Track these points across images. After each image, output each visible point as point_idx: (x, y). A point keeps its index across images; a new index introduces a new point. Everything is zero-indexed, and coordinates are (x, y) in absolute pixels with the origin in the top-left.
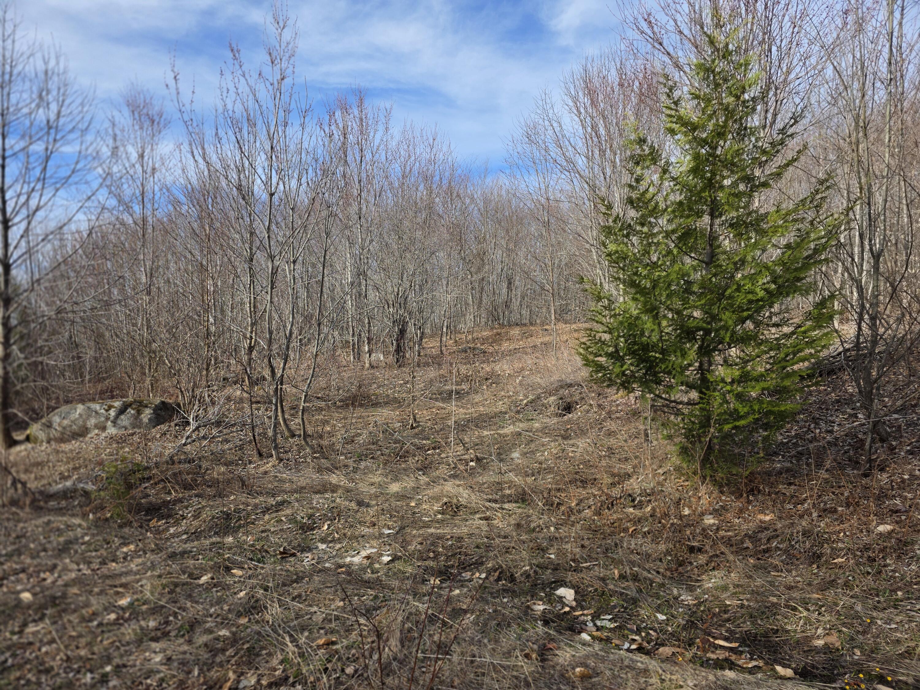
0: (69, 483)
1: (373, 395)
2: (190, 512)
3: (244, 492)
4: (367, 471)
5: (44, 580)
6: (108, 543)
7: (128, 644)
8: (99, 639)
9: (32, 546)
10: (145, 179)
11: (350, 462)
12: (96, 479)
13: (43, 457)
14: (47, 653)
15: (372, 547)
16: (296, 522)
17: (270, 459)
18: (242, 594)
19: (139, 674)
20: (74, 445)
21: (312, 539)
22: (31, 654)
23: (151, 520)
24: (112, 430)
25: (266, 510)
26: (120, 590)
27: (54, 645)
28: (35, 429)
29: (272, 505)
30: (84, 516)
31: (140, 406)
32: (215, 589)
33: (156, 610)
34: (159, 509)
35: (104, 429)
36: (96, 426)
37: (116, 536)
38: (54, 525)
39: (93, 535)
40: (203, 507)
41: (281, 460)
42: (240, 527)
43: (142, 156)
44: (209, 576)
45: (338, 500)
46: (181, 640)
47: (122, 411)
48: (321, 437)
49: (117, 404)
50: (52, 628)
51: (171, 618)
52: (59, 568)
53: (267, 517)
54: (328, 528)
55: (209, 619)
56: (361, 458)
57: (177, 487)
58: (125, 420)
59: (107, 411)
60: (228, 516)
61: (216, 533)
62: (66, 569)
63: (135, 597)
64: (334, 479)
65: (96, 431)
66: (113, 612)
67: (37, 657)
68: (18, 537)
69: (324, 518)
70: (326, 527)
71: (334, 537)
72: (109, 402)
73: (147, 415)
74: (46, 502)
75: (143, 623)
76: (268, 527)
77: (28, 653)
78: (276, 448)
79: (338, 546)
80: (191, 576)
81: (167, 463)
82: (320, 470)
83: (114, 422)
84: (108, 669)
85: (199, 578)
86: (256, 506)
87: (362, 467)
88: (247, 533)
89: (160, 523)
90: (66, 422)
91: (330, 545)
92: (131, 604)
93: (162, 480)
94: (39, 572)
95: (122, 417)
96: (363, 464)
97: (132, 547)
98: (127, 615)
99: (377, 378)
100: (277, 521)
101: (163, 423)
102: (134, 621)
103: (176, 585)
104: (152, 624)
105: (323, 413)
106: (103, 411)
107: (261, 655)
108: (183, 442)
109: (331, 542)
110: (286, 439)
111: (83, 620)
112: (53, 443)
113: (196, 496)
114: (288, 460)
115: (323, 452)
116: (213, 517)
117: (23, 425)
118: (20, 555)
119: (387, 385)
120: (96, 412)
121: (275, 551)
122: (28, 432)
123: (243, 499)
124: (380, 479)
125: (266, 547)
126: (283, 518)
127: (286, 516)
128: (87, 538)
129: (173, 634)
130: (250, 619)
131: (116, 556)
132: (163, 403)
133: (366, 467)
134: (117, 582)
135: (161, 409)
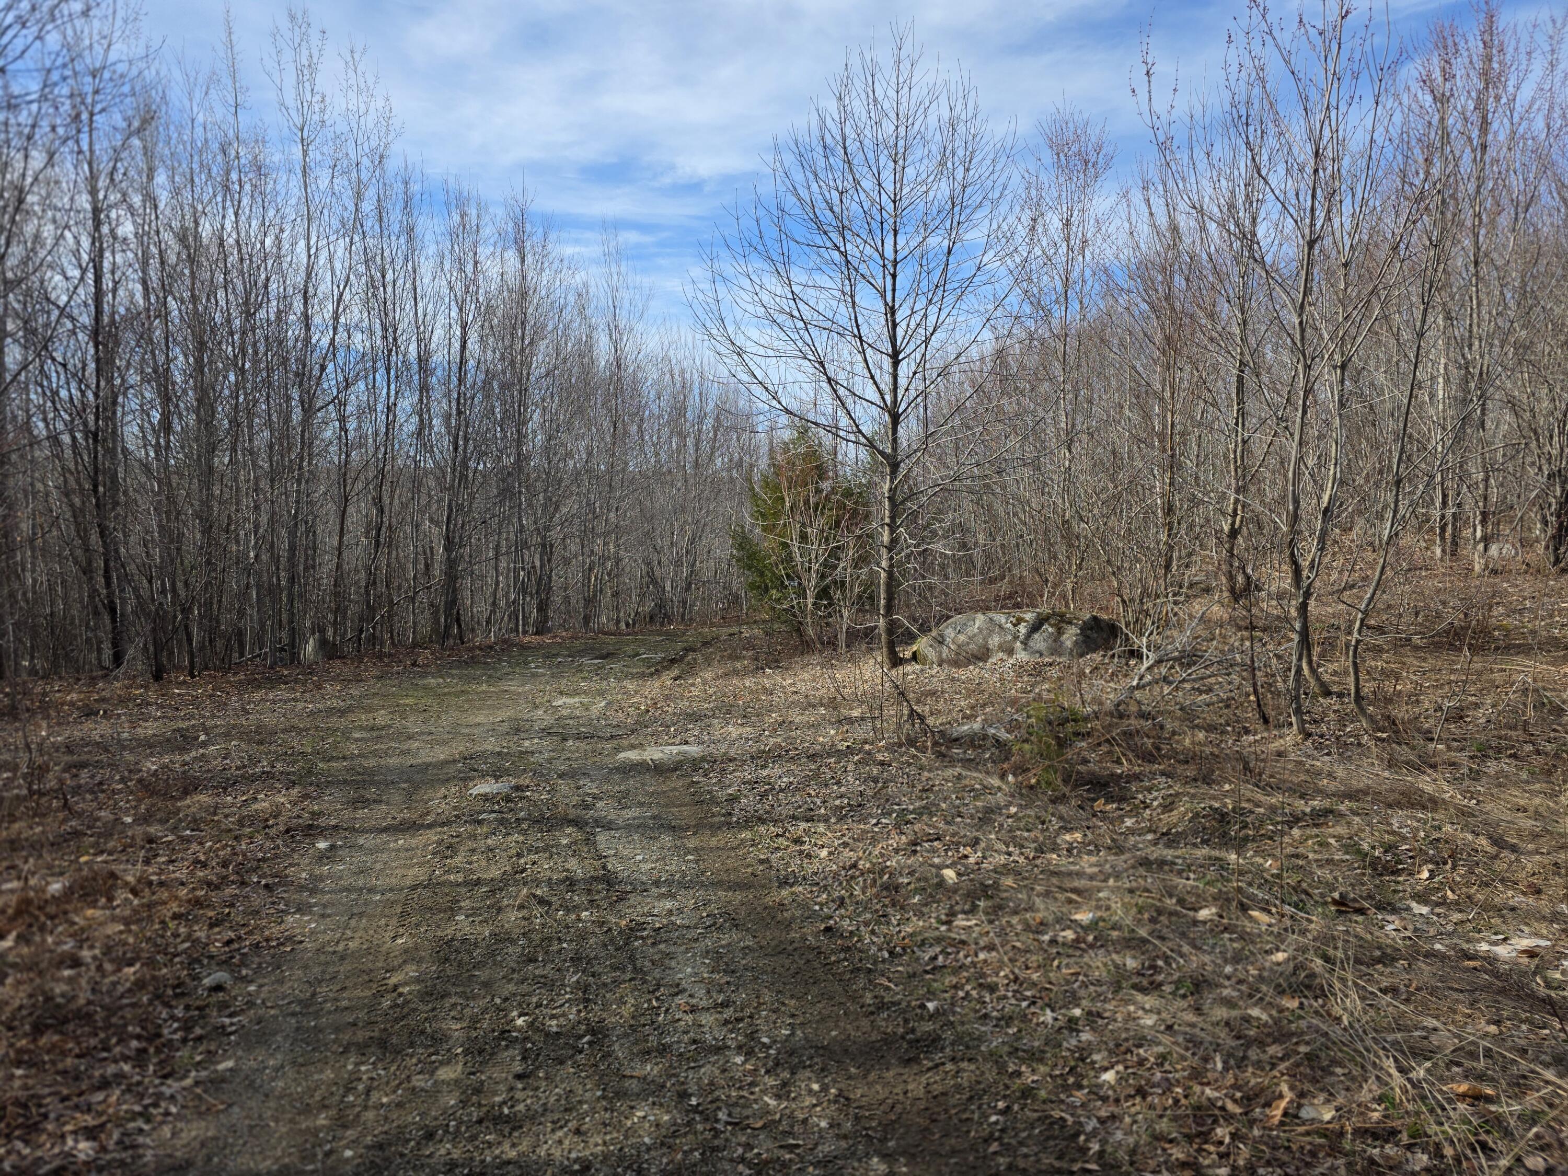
0: (977, 726)
1: (1498, 628)
2: (1155, 799)
3: (1248, 782)
4: (1501, 781)
5: (966, 857)
6: (1043, 823)
7: (1099, 983)
8: (1056, 963)
9: (944, 806)
10: (1070, 261)
11: (1462, 758)
12: (1013, 726)
13: (935, 685)
14: (985, 961)
15: (1537, 935)
16: (1358, 851)
17: (1286, 730)
18: (1280, 956)
19: (1124, 1035)
20: (972, 671)
21: (1395, 891)
22: (966, 957)
23: (1095, 800)
24: (1022, 656)
25: (1295, 820)
26: (1074, 896)
27: (994, 954)
28: (922, 644)
29: (1305, 814)
30: (1003, 777)
31: (1061, 621)
32: (1227, 935)
33: (1132, 943)
34: (1106, 785)
35: (1011, 652)
36: (1001, 648)
37: (1053, 815)
38: (967, 782)
39: (1020, 806)
40: (1177, 794)
41: (1308, 735)
42: (1246, 839)
43: (1068, 224)
44: (1214, 910)
45: (1448, 828)
46: (1184, 1004)
47: (1035, 628)
48: (1388, 701)
49: (1029, 616)
50: (988, 928)
51: (1160, 963)
52: (983, 845)
53: (1296, 832)
54: (1431, 877)
55: (1227, 983)
56: (1484, 753)
57: (1131, 755)
58: (1039, 641)
59: (1015, 625)
60: (1222, 817)
61: (1204, 842)
62: (989, 848)
63: (1099, 914)
64: (1426, 784)
65: (1001, 655)
66: (1069, 928)
67: (974, 964)
68: (924, 790)
69: (1419, 857)
70: (1426, 874)
71: (1445, 897)
72: (1018, 613)
73: (1070, 636)
74: (948, 748)
75: (1115, 956)
76: (1301, 850)
77: (961, 954)
78: (1298, 711)
79: (1456, 917)
80: (1181, 902)
81: (1111, 714)
82: (1391, 764)
83: (1025, 643)
84: (1077, 1012)
85: (1196, 910)
86: (1273, 809)
87: (1491, 771)
88: (1265, 855)
89: (1109, 807)
90: (962, 638)
91: (1437, 910)
92: (1094, 923)
93: (1107, 741)
94: (958, 844)
95: (1036, 636)
96: (1492, 767)
97: (1078, 836)
98: (1090, 938)
99: (1504, 594)
100: (1321, 845)
101: (1094, 651)
102: (1102, 951)
103: (1160, 912)
104: (1131, 963)
105: (1385, 656)
106: (1009, 625)
107: (1333, 1074)
108: (1135, 683)
109: (1438, 904)
110: (1315, 697)
111: (1027, 928)
112: (945, 665)
113: (1163, 774)
114: (1322, 736)
115: (1397, 732)
116: (1197, 815)
117: (910, 638)
118: (931, 815)
119: (1530, 610)
120: (1000, 626)
121: (1322, 895)
122: (915, 648)
123: (1248, 794)
124: (1537, 801)
125: (1304, 885)
126: (1332, 841)
127: (1339, 838)
128: (1013, 810)
129: (1167, 988)
130: (1301, 1004)
131: (1055, 843)
132: (1095, 618)
133: (1500, 773)
134: (1068, 884)
135: (1091, 629)
